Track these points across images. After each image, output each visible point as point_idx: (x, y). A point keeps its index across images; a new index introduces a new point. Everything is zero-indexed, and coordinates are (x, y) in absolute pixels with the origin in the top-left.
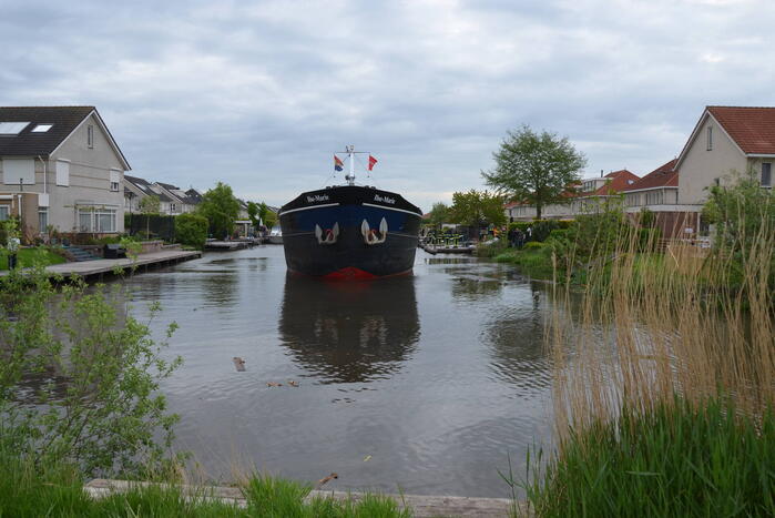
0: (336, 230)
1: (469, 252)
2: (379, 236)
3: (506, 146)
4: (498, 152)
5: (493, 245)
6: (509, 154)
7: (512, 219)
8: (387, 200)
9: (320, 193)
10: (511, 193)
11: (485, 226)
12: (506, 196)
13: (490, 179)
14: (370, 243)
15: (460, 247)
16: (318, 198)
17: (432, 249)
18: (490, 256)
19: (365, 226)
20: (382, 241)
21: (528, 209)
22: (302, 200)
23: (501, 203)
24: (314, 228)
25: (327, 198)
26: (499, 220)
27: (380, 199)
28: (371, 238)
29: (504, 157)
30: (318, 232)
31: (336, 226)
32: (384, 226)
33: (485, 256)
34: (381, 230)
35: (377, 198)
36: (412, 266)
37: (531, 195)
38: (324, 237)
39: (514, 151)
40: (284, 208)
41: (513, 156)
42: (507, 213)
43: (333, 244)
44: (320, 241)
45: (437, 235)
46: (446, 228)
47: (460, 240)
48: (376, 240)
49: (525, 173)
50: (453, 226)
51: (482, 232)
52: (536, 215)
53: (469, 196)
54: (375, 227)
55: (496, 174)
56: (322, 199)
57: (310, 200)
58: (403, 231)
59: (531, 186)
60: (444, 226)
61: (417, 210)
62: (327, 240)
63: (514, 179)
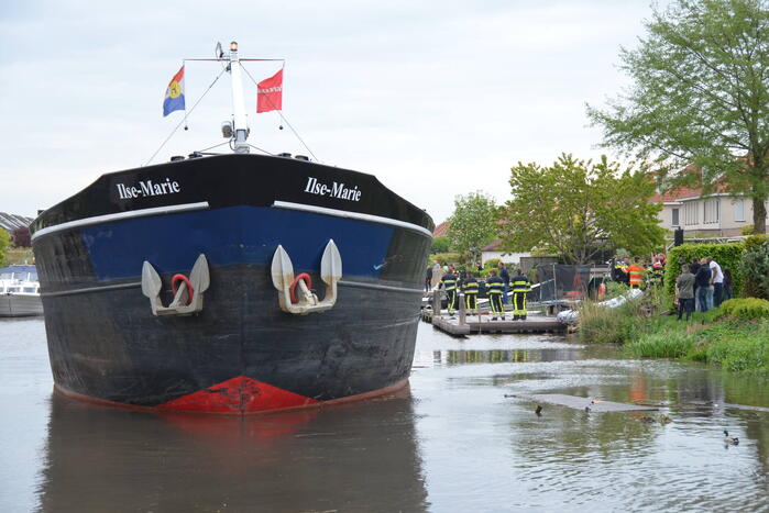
0: (200, 274)
1: (559, 330)
2: (320, 289)
3: (661, 29)
4: (635, 47)
5: (629, 310)
6: (667, 50)
7: (679, 237)
8: (339, 191)
9: (155, 173)
10: (676, 162)
11: (602, 256)
12: (663, 172)
13: (616, 126)
14: (295, 309)
15: (533, 317)
16: (148, 188)
17: (455, 322)
18: (620, 341)
19: (282, 264)
20: (329, 303)
21: (726, 205)
22: (101, 194)
23: (649, 191)
24: (137, 272)
25: (174, 188)
26: (642, 239)
27: (320, 190)
28: (296, 296)
29: (653, 61)
30: (150, 281)
31: (201, 265)
32: (332, 263)
33: (606, 338)
34: (324, 274)
35: (314, 186)
36: (406, 372)
37: (735, 165)
38: (166, 296)
39: (684, 41)
40: (47, 217)
41: (680, 57)
42: (665, 220)
43: (194, 316)
44: (157, 307)
45: (468, 286)
46: (495, 264)
47: (532, 296)
48: (310, 303)
49: (719, 103)
50: (513, 259)
51: (595, 272)
52: (750, 221)
53: (556, 170)
54: (308, 264)
55: (632, 110)
56: (160, 190)
57: (126, 192)
58: (383, 274)
59: (734, 140)
60: (487, 257)
61: (418, 216)
62: (175, 305)
63: (683, 122)
